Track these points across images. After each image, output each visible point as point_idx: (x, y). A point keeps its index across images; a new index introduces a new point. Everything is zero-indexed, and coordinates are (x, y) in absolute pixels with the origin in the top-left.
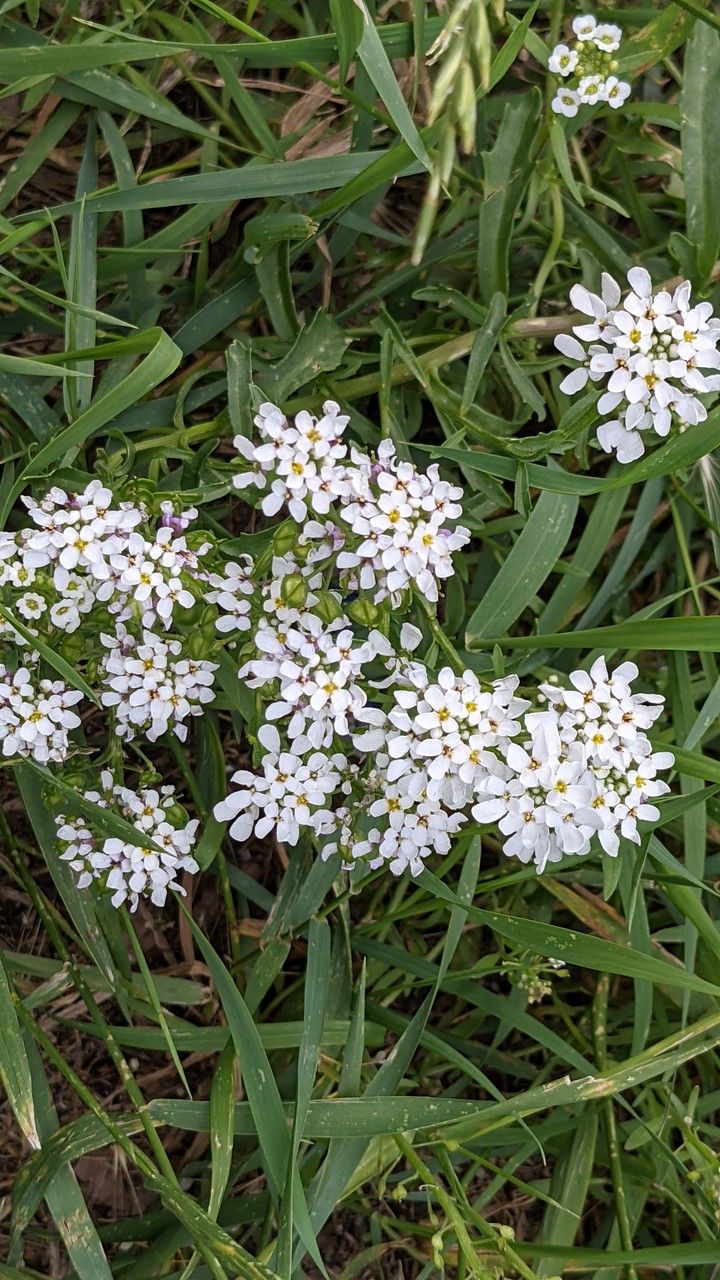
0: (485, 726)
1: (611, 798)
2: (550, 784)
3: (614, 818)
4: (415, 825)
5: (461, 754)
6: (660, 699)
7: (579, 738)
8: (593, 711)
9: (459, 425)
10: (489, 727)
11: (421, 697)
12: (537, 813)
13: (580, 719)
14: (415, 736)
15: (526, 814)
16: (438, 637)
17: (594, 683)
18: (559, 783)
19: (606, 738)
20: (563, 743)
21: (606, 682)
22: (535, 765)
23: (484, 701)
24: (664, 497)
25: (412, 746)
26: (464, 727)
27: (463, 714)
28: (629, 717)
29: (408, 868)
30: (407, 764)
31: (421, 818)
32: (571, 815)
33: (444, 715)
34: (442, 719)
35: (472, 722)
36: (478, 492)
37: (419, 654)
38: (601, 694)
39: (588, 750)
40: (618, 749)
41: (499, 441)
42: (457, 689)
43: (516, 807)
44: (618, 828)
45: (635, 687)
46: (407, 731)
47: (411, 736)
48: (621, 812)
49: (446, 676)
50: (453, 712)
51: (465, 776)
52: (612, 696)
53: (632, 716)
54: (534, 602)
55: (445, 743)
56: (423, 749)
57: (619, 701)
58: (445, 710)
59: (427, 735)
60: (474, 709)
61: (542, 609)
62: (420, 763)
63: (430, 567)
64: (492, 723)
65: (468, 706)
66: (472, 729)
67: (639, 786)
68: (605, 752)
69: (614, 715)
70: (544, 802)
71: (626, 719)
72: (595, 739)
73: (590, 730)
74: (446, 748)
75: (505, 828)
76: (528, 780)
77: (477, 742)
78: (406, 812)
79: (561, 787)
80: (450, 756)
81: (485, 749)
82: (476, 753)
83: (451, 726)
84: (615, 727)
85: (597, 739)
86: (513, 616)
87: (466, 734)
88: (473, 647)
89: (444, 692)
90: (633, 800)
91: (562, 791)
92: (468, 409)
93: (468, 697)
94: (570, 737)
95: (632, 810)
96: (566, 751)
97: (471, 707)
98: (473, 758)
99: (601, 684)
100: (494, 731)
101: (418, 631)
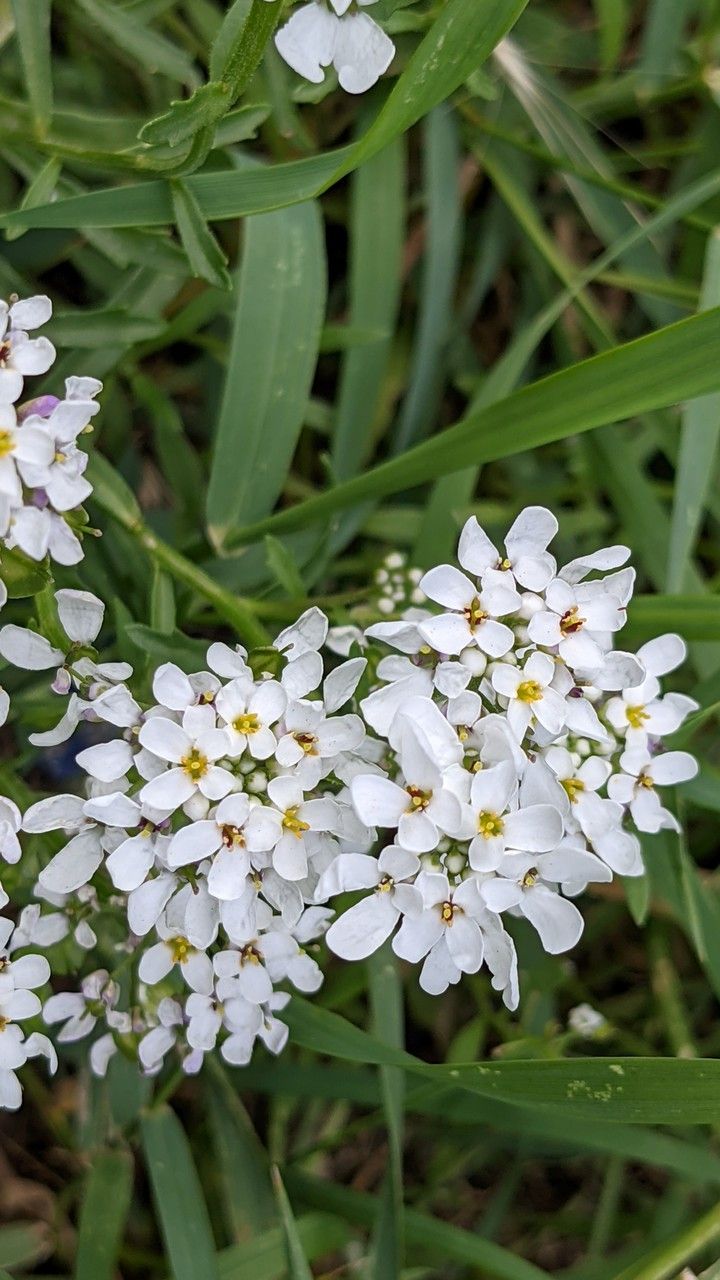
0: (288, 752)
1: (594, 773)
2: (468, 826)
3: (615, 806)
4: (236, 968)
5: (262, 831)
6: (619, 554)
7: (492, 706)
8: (495, 639)
9: (41, 154)
10: (296, 751)
11: (135, 745)
12: (461, 895)
13: (475, 664)
14: (156, 829)
15: (440, 906)
16: (161, 559)
17: (476, 580)
18: (485, 817)
19: (544, 682)
20: (459, 728)
21: (500, 568)
22: (419, 798)
23: (267, 701)
24: (464, 151)
25: (157, 850)
26: (247, 767)
27: (232, 744)
28: (572, 620)
29: (258, 1042)
30: (163, 886)
31: (244, 952)
32: (533, 872)
33: (195, 765)
34: (196, 775)
35: (261, 754)
36: (131, 267)
37: (107, 645)
38: (498, 600)
39: (516, 720)
40: (576, 693)
41: (120, 157)
42: (202, 701)
43: (416, 902)
44: (628, 822)
45: (562, 551)
46: (135, 824)
47: (146, 832)
48: (622, 790)
49: (171, 684)
50: (212, 753)
51: (289, 868)
52: (521, 589)
53: (579, 616)
54: (315, 414)
55: (221, 821)
56: (181, 849)
57: (542, 595)
58: (195, 755)
59: (179, 819)
60: (254, 726)
61: (332, 420)
62: (190, 874)
63: (33, 496)
64: (303, 739)
65: (238, 724)
66: (266, 767)
67: (636, 724)
68: (555, 713)
69: (542, 631)
70: (465, 869)
71: (570, 627)
72: (522, 694)
73: (505, 682)
74: (227, 831)
75: (408, 949)
76: (415, 839)
77: (285, 792)
78: (210, 953)
79: (491, 823)
80: (242, 843)
81: (307, 795)
82: (292, 812)
83: (219, 782)
84: (553, 652)
85: (527, 693)
86: (274, 465)
87: (258, 782)
88: (230, 545)
89: (178, 717)
90: (636, 757)
91: (495, 831)
92: (49, 121)
93: (230, 708)
94: (469, 711)
95: (641, 777)
96: (472, 742)
97: (246, 724)
98: (291, 824)
99: (491, 578)
100: (313, 752)
101: (88, 597)
